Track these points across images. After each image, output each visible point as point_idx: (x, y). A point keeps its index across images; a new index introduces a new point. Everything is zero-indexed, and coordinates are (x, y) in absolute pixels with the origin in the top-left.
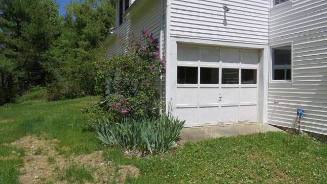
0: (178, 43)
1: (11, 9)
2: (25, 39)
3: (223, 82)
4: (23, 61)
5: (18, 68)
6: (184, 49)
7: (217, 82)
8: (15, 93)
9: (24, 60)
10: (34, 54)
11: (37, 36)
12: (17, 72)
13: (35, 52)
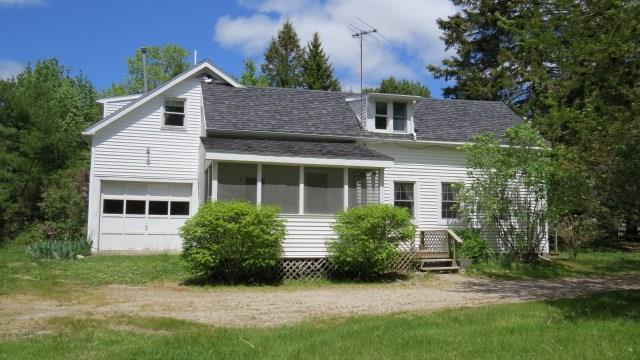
0: (102, 181)
1: (9, 111)
2: (24, 154)
3: (150, 213)
4: (20, 187)
5: (13, 198)
6: (107, 185)
7: (143, 213)
8: (5, 236)
9: (22, 184)
10: (37, 176)
11: (42, 149)
12: (8, 203)
13: (39, 172)
